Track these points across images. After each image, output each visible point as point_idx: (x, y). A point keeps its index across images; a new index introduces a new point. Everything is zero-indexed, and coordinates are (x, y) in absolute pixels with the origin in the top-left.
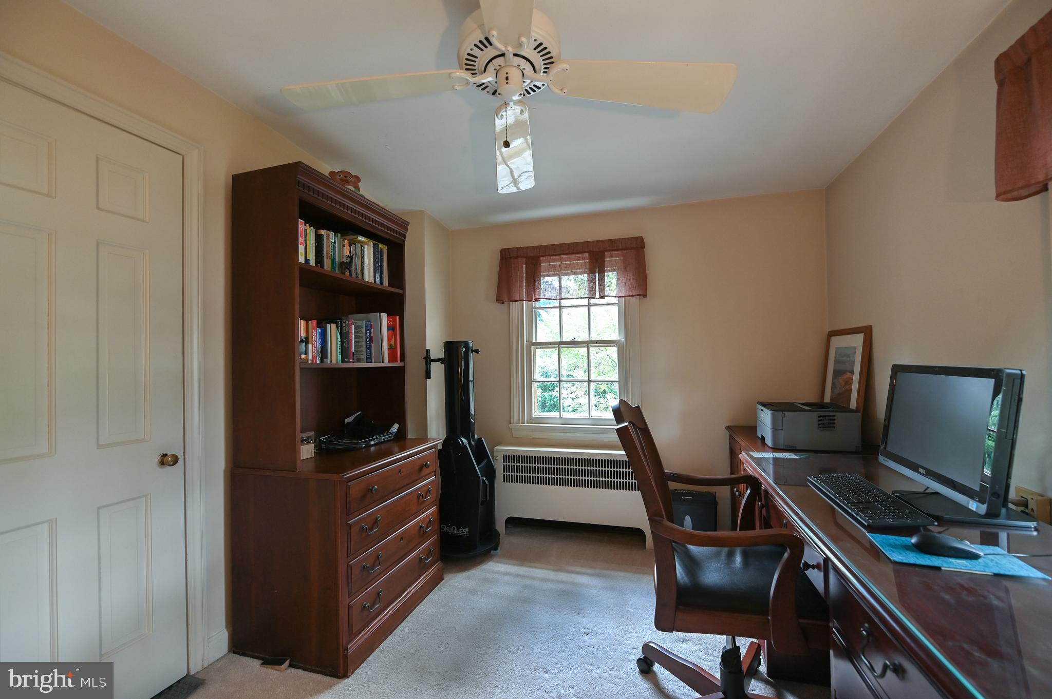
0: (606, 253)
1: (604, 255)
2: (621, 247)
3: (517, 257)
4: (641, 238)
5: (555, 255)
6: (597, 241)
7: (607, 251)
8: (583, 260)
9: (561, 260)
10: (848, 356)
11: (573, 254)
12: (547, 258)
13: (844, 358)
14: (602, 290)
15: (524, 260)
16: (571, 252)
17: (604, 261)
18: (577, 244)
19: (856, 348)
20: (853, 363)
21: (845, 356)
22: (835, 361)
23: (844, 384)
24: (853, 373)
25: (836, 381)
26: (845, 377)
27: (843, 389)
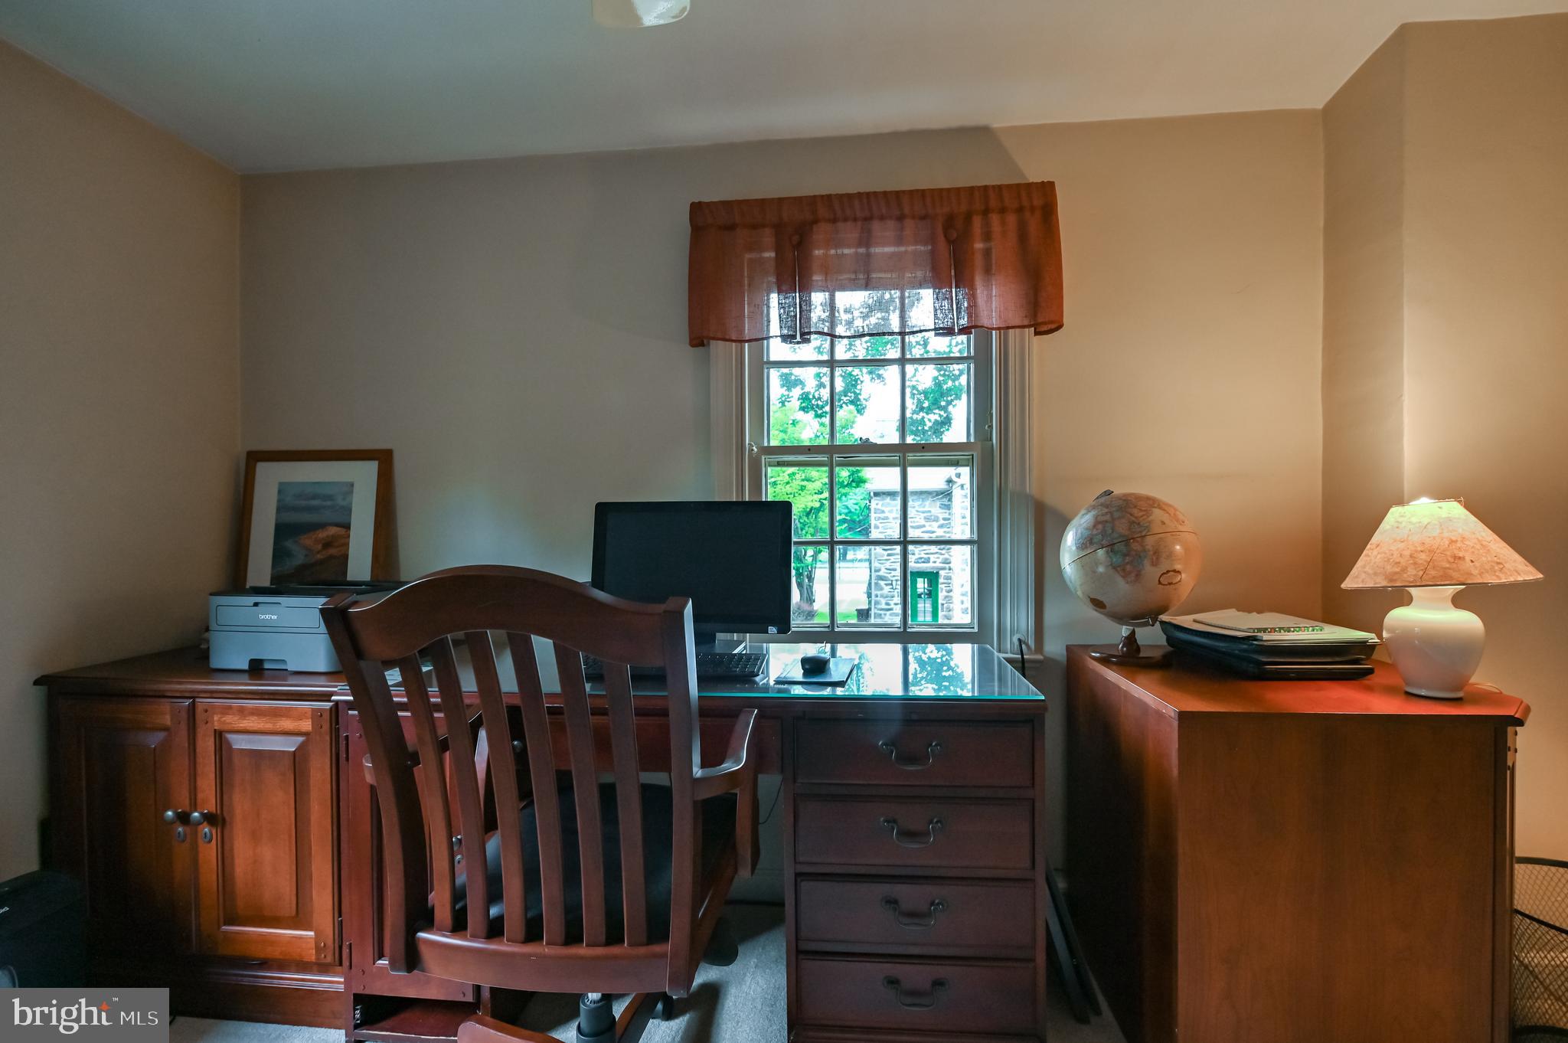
10: (325, 497)
13: (314, 502)
19: (352, 485)
20: (348, 510)
21: (315, 497)
22: (281, 508)
23: (320, 547)
24: (348, 527)
25: (289, 544)
26: (322, 534)
27: (319, 556)
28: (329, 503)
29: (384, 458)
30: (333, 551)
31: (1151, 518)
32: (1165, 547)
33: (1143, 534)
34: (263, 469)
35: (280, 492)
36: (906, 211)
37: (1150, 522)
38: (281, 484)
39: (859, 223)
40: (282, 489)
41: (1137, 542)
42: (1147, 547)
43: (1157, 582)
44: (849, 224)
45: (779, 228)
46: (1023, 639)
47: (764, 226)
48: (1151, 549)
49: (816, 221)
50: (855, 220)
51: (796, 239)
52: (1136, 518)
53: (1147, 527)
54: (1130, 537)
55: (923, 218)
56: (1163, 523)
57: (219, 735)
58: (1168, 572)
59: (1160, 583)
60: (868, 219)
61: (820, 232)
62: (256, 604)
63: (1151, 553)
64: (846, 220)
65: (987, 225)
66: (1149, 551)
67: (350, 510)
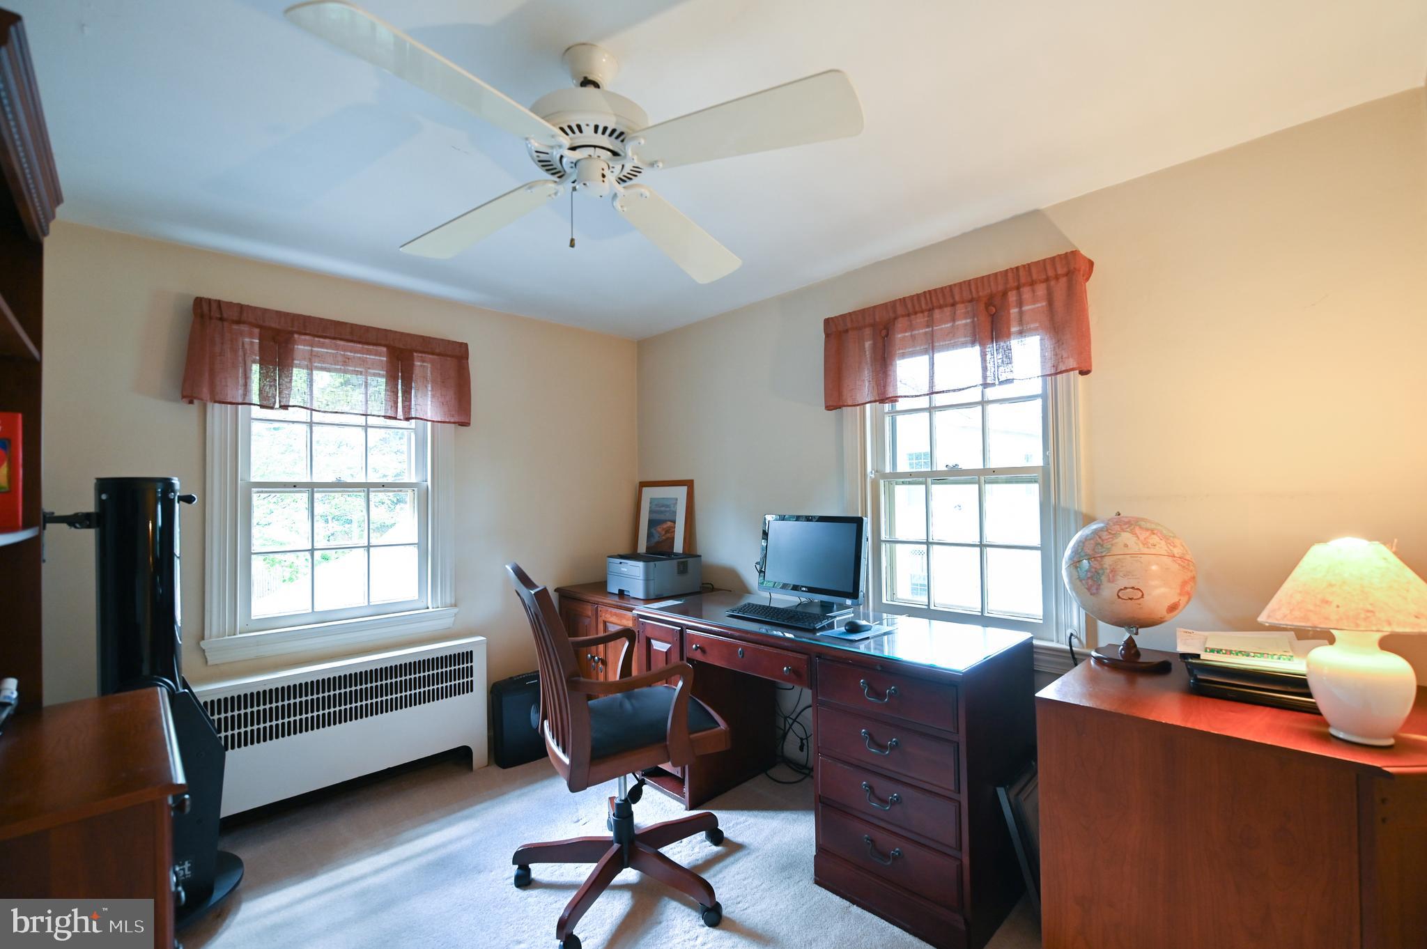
0: (415, 354)
1: (413, 356)
2: (437, 351)
3: (239, 322)
4: (466, 345)
5: (325, 337)
6: (402, 334)
7: (416, 352)
8: (376, 355)
9: (337, 348)
10: (667, 506)
11: (359, 342)
12: (307, 337)
13: (663, 509)
14: (407, 409)
15: (257, 331)
16: (355, 339)
17: (412, 366)
18: (367, 329)
19: (677, 499)
20: (675, 513)
21: (663, 506)
22: (651, 512)
23: (664, 533)
24: (674, 522)
25: (653, 530)
26: (665, 526)
27: (664, 538)
28: (668, 509)
29: (689, 484)
30: (668, 535)
31: (1116, 541)
32: (1122, 566)
33: (1103, 554)
34: (645, 490)
35: (650, 503)
36: (957, 298)
37: (1112, 545)
38: (651, 499)
39: (926, 314)
40: (652, 500)
41: (1097, 560)
42: (1105, 566)
43: (1117, 597)
44: (920, 315)
45: (873, 326)
46: (1075, 633)
47: (865, 327)
48: (1109, 568)
49: (895, 319)
50: (922, 312)
51: (884, 333)
52: (1103, 540)
53: (1109, 548)
54: (1093, 556)
55: (971, 301)
56: (1126, 546)
57: (605, 623)
58: (1126, 588)
59: (1119, 597)
60: (931, 310)
61: (901, 323)
62: (621, 563)
63: (1108, 571)
64: (916, 313)
65: (1020, 295)
66: (1106, 569)
67: (676, 512)
